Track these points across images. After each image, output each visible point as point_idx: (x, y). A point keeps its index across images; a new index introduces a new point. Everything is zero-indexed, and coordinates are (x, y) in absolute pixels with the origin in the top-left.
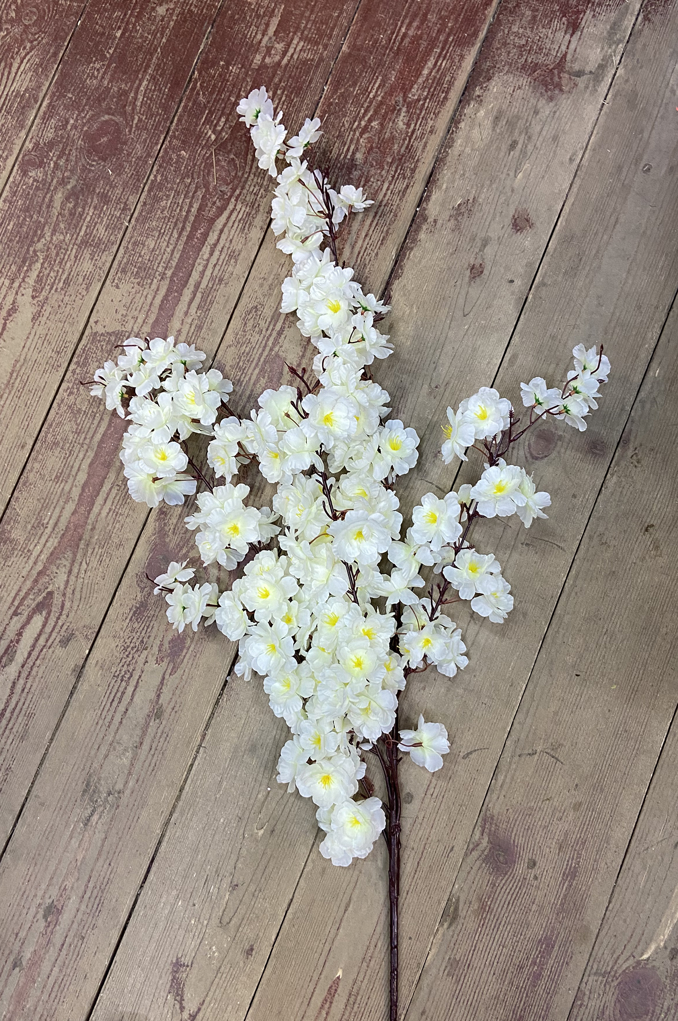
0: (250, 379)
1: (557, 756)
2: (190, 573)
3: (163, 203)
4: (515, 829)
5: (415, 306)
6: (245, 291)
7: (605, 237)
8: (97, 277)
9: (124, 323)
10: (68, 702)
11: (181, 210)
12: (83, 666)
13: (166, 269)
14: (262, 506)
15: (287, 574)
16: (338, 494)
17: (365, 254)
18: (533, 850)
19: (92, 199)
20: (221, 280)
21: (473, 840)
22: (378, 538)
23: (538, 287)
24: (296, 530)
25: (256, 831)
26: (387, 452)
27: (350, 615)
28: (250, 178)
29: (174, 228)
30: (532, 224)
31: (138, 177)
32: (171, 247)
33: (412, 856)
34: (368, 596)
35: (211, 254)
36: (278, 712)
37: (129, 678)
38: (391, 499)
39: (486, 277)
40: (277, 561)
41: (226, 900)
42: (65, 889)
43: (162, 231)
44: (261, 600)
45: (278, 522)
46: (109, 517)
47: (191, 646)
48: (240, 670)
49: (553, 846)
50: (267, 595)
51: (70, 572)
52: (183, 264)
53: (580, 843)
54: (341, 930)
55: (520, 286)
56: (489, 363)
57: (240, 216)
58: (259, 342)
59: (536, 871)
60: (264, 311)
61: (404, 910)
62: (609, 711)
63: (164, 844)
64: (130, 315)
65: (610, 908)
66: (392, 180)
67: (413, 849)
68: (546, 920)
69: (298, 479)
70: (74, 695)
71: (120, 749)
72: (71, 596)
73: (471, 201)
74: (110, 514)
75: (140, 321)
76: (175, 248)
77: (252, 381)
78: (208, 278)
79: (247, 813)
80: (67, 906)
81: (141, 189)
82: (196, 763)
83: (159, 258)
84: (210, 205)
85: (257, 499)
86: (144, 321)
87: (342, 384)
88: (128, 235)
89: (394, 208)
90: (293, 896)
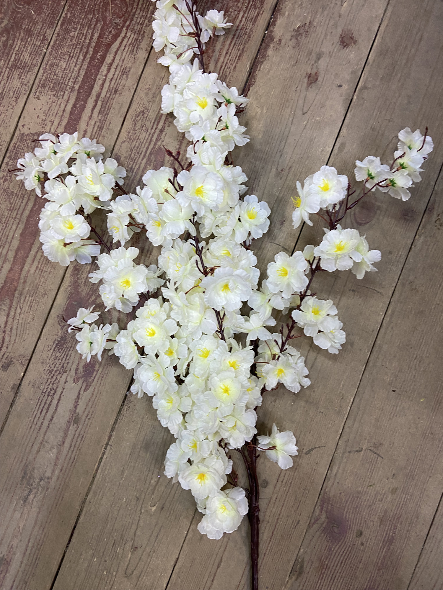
0: (139, 167)
1: (378, 453)
2: (96, 316)
3: (72, 34)
4: (346, 509)
5: (265, 108)
6: (134, 99)
7: (413, 51)
8: (23, 92)
9: (44, 126)
10: (9, 412)
11: (85, 39)
12: (20, 385)
13: (74, 84)
14: (150, 264)
15: (169, 317)
16: (208, 254)
17: (226, 68)
18: (361, 524)
19: (20, 33)
20: (116, 91)
21: (314, 516)
22: (241, 290)
23: (361, 90)
24: (175, 283)
25: (150, 508)
26: (246, 220)
27: (219, 351)
28: (137, 12)
29: (80, 53)
30: (356, 41)
31: (53, 15)
32: (78, 67)
33: (267, 528)
34: (232, 332)
35: (109, 70)
36: (164, 424)
37: (54, 394)
38: (250, 258)
39: (320, 83)
40: (161, 306)
41: (129, 558)
42: (12, 547)
43: (72, 55)
44: (149, 338)
45: (163, 276)
46: (36, 273)
47: (99, 370)
48: (134, 390)
49: (375, 520)
50: (154, 334)
51: (8, 315)
52: (87, 79)
53: (396, 518)
54: (215, 581)
55: (347, 90)
56: (323, 150)
57: (130, 41)
58: (146, 138)
59: (363, 539)
60: (149, 114)
61: (262, 567)
62: (419, 418)
63: (82, 517)
64: (49, 120)
65: (418, 566)
66: (246, 10)
67: (268, 522)
68: (370, 575)
69: (177, 243)
70: (14, 406)
71: (48, 446)
72: (9, 333)
73: (307, 24)
74: (37, 271)
75: (56, 123)
76: (81, 67)
77: (141, 169)
78: (107, 89)
79: (143, 494)
80: (14, 560)
81: (55, 24)
82: (105, 457)
83: (69, 75)
84: (107, 34)
85: (147, 258)
86: (59, 123)
87: (210, 164)
88: (46, 59)
89: (248, 31)
90: (179, 556)
